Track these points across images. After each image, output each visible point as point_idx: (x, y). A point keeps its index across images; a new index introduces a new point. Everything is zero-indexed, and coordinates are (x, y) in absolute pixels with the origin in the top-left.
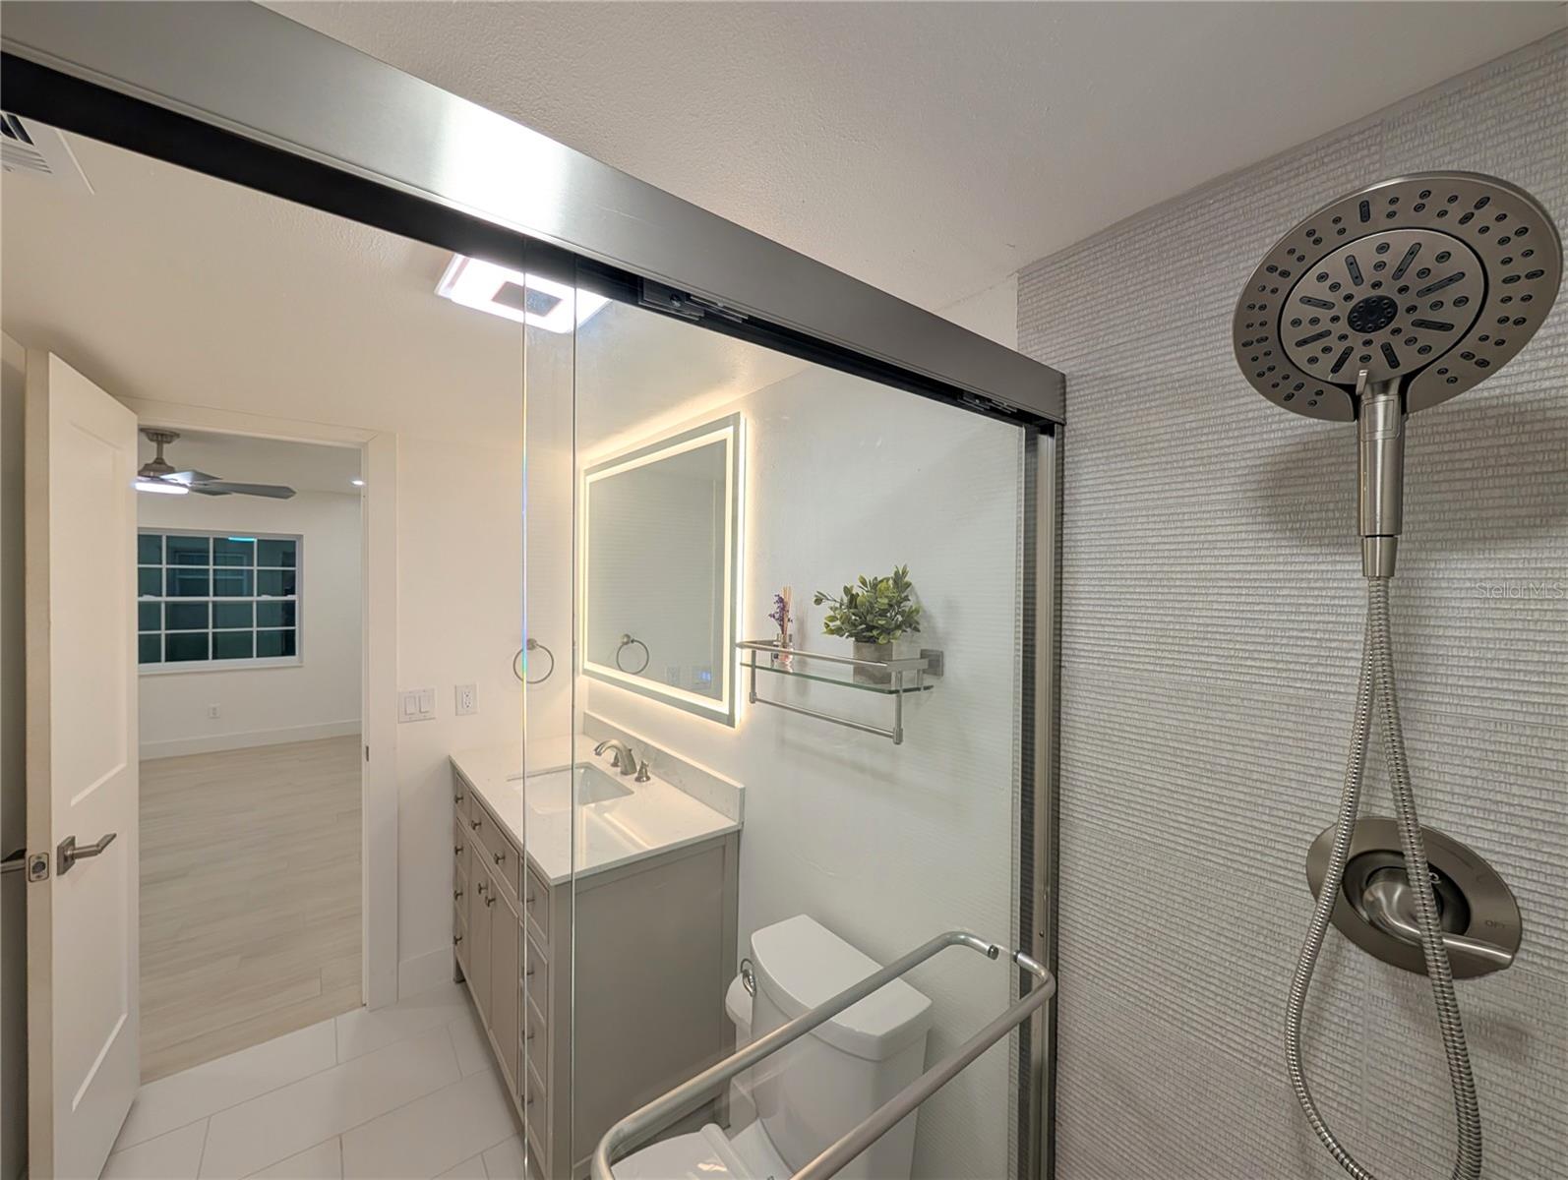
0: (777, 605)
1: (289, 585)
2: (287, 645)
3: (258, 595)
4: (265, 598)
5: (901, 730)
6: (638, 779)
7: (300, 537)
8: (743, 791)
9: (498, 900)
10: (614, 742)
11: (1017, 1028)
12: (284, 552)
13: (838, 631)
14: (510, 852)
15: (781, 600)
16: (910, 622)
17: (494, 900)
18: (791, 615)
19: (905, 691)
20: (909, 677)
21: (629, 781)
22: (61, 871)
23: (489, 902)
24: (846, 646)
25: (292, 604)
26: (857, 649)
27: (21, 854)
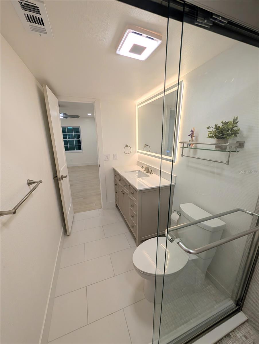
0: (191, 132)
1: (79, 137)
2: (80, 148)
3: (75, 138)
4: (76, 139)
5: (229, 162)
6: (150, 174)
7: (80, 127)
8: (176, 177)
9: (125, 193)
10: (145, 166)
11: (253, 233)
12: (77, 130)
13: (212, 137)
14: (127, 185)
15: (192, 131)
16: (235, 133)
17: (124, 193)
18: (194, 135)
19: (232, 151)
20: (233, 148)
21: (148, 174)
22: (62, 180)
23: (123, 194)
24: (214, 141)
25: (80, 140)
26: (218, 141)
27: (57, 177)
